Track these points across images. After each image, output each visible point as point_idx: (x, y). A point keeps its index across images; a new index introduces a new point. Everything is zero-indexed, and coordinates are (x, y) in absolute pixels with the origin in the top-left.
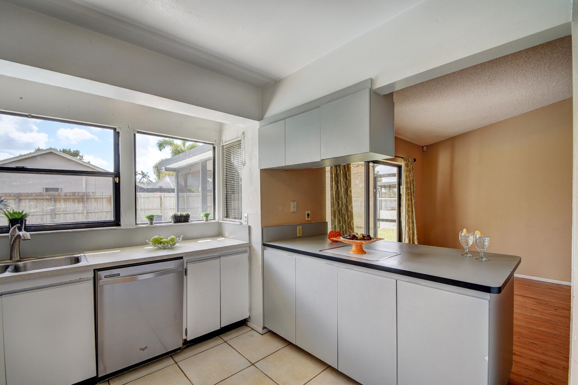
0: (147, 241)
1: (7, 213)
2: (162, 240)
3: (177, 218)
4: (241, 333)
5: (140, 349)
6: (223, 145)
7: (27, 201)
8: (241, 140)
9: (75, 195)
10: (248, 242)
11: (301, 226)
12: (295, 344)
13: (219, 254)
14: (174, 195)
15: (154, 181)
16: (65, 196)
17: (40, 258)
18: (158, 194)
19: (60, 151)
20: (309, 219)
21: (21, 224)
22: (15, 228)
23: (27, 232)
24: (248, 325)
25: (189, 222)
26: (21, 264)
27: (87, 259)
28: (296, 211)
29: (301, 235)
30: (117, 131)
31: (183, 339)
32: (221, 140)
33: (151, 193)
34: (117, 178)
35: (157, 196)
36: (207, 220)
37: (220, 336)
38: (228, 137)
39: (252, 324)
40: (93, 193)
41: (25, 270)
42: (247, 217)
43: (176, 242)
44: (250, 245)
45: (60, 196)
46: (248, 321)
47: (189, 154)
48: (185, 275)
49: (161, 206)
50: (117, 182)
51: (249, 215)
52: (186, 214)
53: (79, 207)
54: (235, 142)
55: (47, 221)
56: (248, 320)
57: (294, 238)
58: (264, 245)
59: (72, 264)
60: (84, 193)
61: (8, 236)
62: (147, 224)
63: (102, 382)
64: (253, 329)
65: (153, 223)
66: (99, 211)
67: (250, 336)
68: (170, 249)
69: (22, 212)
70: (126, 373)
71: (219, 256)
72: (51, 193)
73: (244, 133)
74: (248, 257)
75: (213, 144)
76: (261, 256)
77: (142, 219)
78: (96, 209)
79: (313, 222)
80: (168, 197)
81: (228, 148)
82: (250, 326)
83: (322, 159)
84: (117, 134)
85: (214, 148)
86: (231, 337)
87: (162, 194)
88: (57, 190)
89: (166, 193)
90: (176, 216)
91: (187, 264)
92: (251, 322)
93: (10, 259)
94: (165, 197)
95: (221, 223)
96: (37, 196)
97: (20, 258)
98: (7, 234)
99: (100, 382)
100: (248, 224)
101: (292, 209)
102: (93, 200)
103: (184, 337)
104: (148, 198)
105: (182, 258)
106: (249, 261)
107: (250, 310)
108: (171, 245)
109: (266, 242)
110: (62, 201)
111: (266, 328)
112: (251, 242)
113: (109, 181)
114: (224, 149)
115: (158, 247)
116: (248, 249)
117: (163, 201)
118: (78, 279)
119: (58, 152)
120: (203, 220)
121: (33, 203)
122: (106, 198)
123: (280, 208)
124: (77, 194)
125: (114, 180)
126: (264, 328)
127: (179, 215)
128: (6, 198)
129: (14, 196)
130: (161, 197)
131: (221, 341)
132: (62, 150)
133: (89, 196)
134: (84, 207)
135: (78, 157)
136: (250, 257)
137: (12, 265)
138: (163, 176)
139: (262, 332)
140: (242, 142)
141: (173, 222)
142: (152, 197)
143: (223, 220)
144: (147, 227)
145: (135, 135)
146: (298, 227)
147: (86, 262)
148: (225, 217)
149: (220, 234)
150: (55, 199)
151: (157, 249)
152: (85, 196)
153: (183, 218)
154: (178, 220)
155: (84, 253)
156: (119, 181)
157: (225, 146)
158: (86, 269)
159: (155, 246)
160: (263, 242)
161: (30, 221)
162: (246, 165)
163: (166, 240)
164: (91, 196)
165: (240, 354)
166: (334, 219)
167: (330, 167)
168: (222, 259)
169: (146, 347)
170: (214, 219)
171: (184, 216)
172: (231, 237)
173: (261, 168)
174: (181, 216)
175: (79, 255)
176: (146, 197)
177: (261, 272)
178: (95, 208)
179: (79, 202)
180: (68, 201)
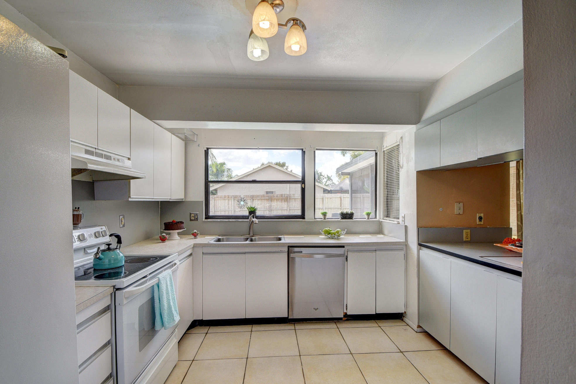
0: (321, 231)
1: (248, 207)
2: (332, 232)
3: (343, 215)
4: (396, 324)
5: (314, 308)
6: (384, 150)
7: (257, 200)
8: (399, 145)
9: (283, 197)
10: (404, 241)
11: (469, 230)
12: (449, 349)
13: (375, 248)
14: (348, 196)
15: (337, 183)
16: (277, 197)
17: (262, 236)
18: (339, 195)
19: (274, 164)
20: (482, 223)
21: (254, 214)
22: (251, 216)
23: (257, 219)
24: (404, 320)
25: (353, 219)
26: (253, 238)
27: (285, 239)
28: (462, 214)
29: (469, 239)
30: (304, 151)
31: (344, 312)
32: (383, 146)
33: (333, 194)
34: (304, 184)
35: (338, 197)
36: (368, 218)
37: (376, 321)
38: (389, 143)
39: (407, 320)
40: (293, 194)
41: (255, 241)
42: (404, 217)
43: (341, 234)
44: (406, 244)
45: (274, 197)
46: (404, 317)
47: (359, 160)
48: (346, 261)
49: (341, 206)
50: (303, 187)
51: (405, 215)
52: (350, 212)
53: (284, 205)
54: (394, 147)
55: (267, 214)
56: (404, 315)
57: (459, 242)
58: (420, 245)
59: (277, 241)
60: (288, 194)
61: (248, 221)
62: (322, 218)
63: (291, 323)
64: (408, 325)
65: (326, 218)
67: (403, 330)
68: (336, 239)
69: (254, 207)
70: (305, 323)
71: (375, 250)
72: (269, 195)
73: (402, 138)
74: (404, 255)
75: (375, 151)
76: (416, 256)
77: (319, 215)
79: (488, 227)
80: (347, 197)
81: (389, 152)
82: (406, 322)
83: (478, 158)
84: (304, 153)
85: (376, 154)
86: (386, 325)
87: (342, 195)
88: (272, 192)
89: (345, 194)
90: (343, 213)
91: (347, 252)
92: (407, 318)
93: (249, 235)
94: (344, 197)
95: (381, 221)
96: (261, 197)
97: (253, 234)
98: (248, 220)
99: (289, 322)
100: (404, 224)
101: (456, 212)
102: (293, 200)
103: (345, 311)
104: (331, 198)
105: (343, 247)
106: (405, 259)
107: (406, 306)
108: (337, 236)
109: (422, 242)
110: (275, 200)
111: (421, 327)
112: (407, 241)
113: (299, 186)
114: (385, 154)
115: (328, 236)
116: (404, 247)
117: (342, 201)
118: (280, 250)
119: (273, 165)
120: (365, 218)
121: (259, 202)
123: (441, 209)
124: (283, 196)
125: (301, 186)
126: (419, 327)
127: (345, 213)
128: (247, 198)
129: (250, 197)
130: (341, 198)
131: (376, 325)
132: (275, 163)
133: (291, 197)
134: (288, 205)
135: (285, 168)
136: (406, 255)
137: (250, 238)
138: (345, 179)
139: (417, 330)
140: (401, 146)
141: (340, 218)
142: (334, 198)
143: (383, 219)
144: (321, 221)
145: (315, 152)
146: (464, 230)
147: (284, 241)
148: (385, 216)
149: (380, 231)
150: (271, 199)
151: (327, 238)
152: (289, 197)
153: (348, 216)
154: (345, 217)
155: (283, 235)
156: (305, 187)
157: (386, 151)
158: (283, 245)
159: (326, 236)
160: (418, 242)
161: (258, 213)
162: (403, 167)
163: (334, 232)
164: (292, 197)
165: (391, 340)
166: (521, 225)
167: (515, 162)
168: (377, 252)
169: (318, 308)
170: (376, 217)
171: (349, 214)
172: (390, 235)
173: (417, 170)
174: (347, 214)
175: (281, 236)
176: (329, 198)
177: (416, 271)
178: (294, 207)
179: (285, 201)
180: (279, 200)
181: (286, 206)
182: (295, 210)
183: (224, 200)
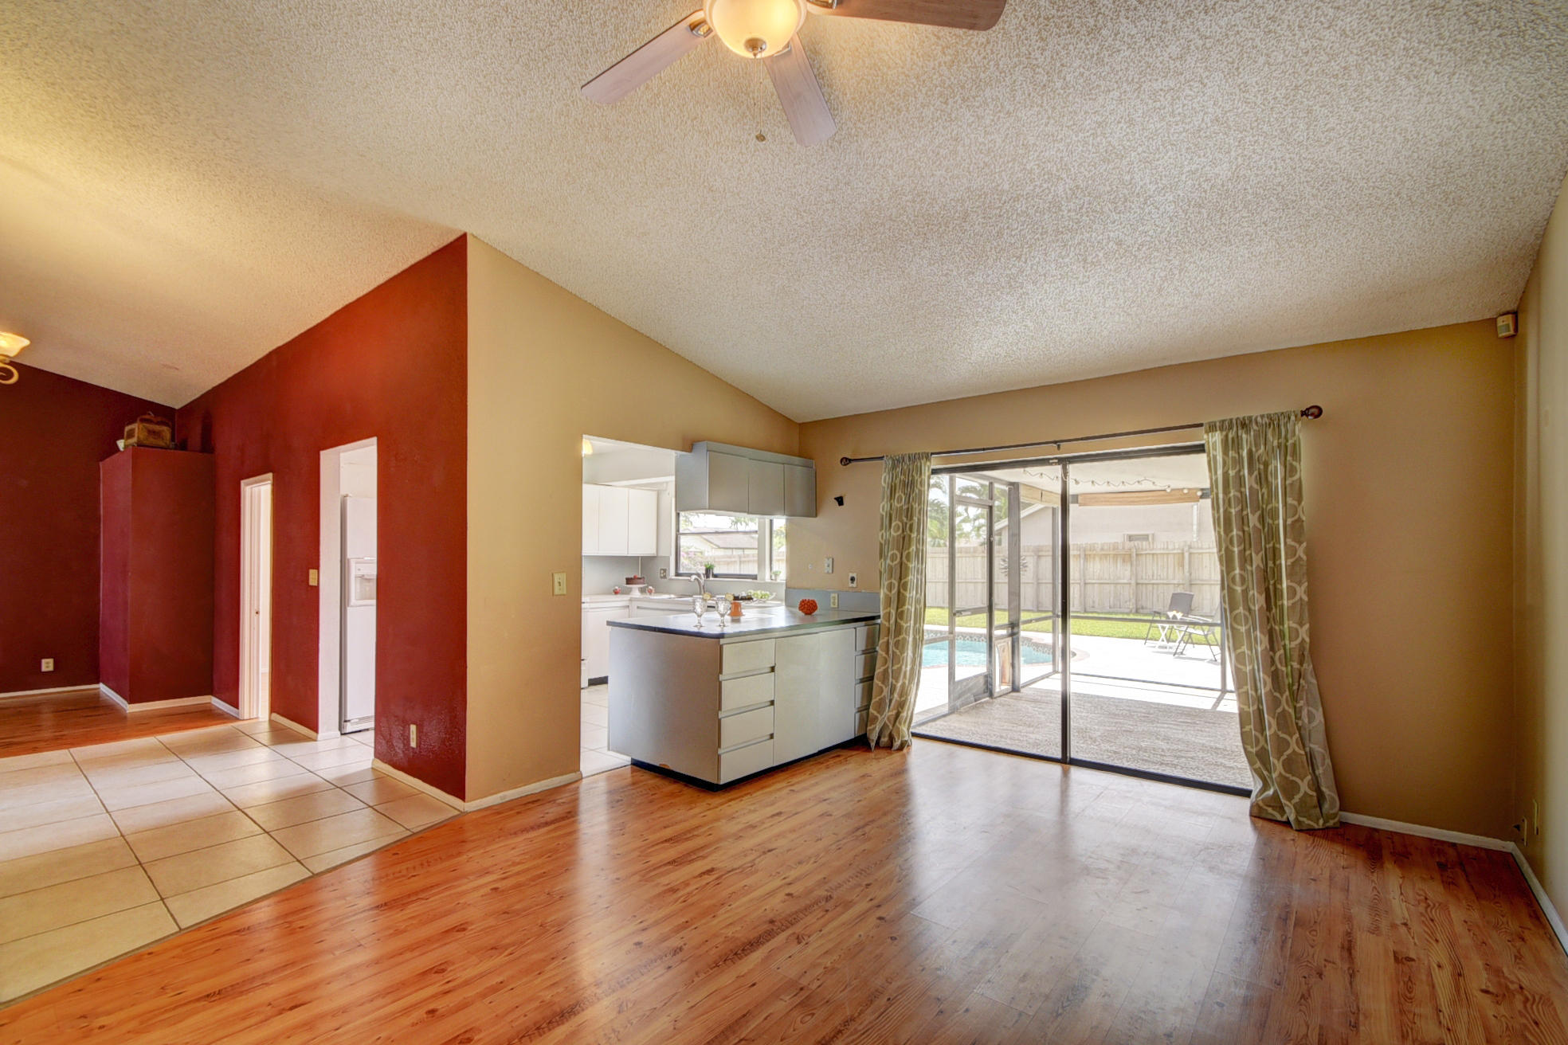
11: (836, 595)
16: (1102, 549)
20: (855, 585)
28: (832, 572)
29: (836, 606)
66: (1162, 581)
78: (1155, 578)
79: (863, 591)
101: (826, 569)
110: (1097, 559)
122: (1174, 554)
146: (831, 594)
164: (1146, 550)
178: (1153, 576)
179: (1124, 561)
180: (1106, 558)
181: (1128, 573)
182: (1155, 586)
183: (973, 557)
